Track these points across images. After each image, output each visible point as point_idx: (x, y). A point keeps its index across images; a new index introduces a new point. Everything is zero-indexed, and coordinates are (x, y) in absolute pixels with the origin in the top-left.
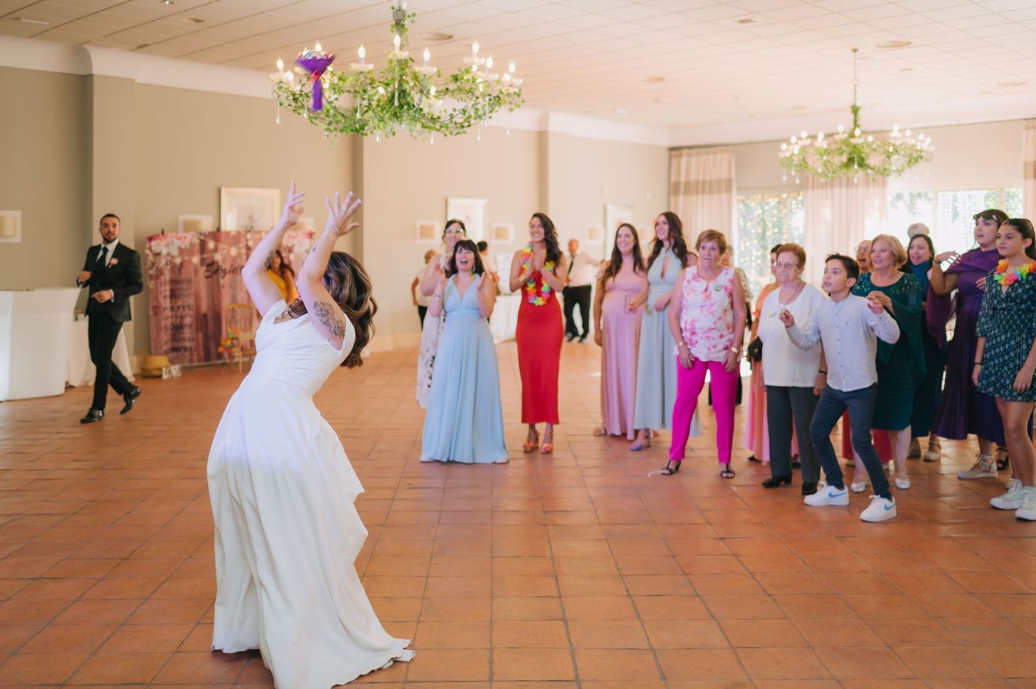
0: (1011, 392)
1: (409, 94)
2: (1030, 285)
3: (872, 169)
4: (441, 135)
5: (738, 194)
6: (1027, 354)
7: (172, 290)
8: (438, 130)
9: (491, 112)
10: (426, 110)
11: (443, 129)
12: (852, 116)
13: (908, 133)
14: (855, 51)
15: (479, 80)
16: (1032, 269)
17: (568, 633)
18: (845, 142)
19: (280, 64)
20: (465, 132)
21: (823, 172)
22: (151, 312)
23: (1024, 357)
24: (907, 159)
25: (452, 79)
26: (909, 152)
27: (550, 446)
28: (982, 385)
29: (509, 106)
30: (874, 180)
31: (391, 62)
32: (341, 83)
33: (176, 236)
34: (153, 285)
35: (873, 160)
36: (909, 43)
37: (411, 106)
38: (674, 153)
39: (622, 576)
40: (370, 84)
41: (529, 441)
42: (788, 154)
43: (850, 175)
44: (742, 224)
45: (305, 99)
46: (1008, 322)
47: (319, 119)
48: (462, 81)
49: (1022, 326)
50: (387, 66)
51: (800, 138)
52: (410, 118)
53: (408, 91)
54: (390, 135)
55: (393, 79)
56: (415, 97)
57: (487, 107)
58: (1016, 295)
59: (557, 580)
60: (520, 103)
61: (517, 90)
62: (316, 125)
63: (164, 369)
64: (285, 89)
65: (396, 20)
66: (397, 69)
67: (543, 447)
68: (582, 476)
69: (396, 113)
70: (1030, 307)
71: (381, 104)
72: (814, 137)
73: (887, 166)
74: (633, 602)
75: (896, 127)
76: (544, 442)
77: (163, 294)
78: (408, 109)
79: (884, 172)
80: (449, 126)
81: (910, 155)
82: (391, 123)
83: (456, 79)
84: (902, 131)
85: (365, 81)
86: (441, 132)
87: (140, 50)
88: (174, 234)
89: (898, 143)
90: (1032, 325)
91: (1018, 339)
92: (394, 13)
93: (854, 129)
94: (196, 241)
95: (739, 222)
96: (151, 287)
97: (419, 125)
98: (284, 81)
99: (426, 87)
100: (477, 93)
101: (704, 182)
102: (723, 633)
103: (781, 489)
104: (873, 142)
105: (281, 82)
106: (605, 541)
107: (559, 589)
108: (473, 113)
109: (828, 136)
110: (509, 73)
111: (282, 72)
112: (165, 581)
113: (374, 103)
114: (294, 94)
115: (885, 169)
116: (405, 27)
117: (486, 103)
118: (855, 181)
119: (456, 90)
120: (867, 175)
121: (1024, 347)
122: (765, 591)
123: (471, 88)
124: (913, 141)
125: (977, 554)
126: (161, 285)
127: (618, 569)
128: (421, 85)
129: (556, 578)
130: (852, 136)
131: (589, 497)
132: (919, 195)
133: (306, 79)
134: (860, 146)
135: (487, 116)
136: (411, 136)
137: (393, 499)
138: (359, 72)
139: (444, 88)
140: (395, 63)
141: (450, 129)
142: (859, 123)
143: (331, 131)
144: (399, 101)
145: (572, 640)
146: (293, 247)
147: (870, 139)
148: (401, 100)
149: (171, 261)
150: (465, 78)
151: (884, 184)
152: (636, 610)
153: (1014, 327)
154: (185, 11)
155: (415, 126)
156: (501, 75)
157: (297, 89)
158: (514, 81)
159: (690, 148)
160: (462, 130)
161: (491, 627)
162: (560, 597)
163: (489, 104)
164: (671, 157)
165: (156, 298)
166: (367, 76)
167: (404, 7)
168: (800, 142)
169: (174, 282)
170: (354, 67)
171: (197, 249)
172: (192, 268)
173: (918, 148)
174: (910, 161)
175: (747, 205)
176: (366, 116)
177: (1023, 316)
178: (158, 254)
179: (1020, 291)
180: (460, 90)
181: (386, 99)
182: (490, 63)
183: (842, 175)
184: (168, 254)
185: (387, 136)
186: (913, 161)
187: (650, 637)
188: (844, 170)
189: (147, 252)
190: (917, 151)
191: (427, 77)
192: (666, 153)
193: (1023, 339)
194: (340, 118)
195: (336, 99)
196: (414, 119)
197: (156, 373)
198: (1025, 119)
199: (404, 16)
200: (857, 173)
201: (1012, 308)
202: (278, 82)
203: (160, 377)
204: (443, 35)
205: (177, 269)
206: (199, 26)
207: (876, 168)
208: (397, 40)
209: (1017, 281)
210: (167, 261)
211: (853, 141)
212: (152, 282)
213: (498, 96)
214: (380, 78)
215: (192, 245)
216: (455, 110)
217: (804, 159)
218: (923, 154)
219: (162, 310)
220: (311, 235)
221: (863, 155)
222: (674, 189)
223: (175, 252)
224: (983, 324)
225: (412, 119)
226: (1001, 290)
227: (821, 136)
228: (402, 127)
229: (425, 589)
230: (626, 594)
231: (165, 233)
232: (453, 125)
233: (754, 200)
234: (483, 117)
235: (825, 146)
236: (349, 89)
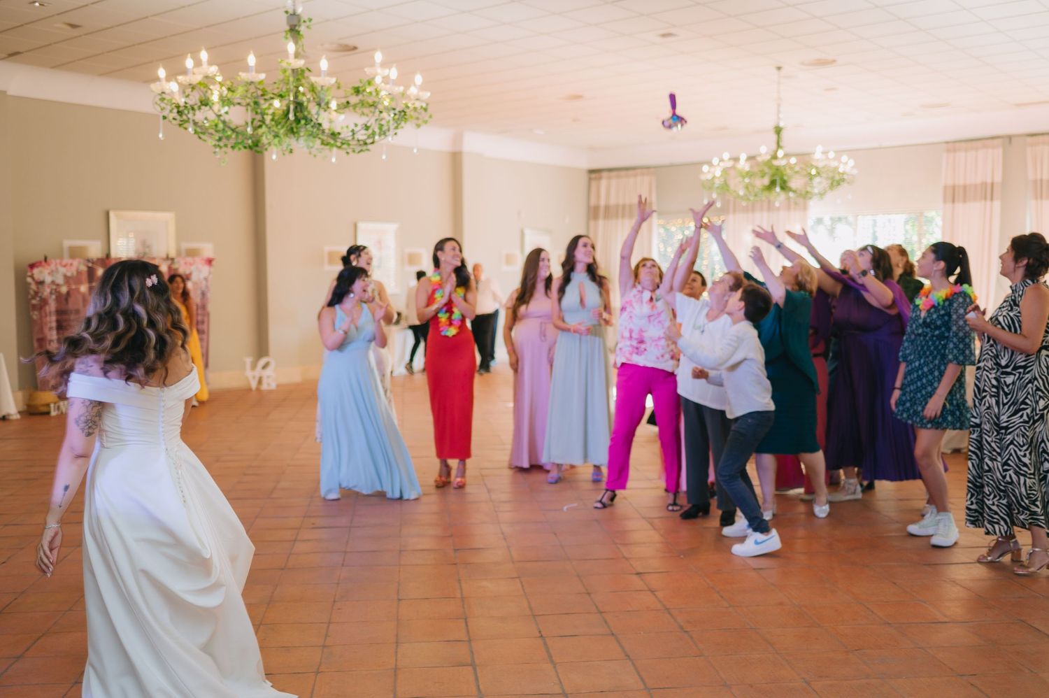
0: (922, 420)
1: (307, 108)
2: (945, 310)
3: (795, 192)
4: (343, 153)
5: (659, 219)
6: (939, 381)
7: (58, 321)
8: (339, 147)
9: (396, 128)
10: (326, 126)
11: (344, 146)
12: (774, 137)
13: (831, 155)
14: (779, 68)
15: (383, 93)
16: (949, 294)
17: (477, 679)
18: (768, 164)
19: (162, 73)
20: (368, 150)
21: (745, 195)
22: (36, 345)
23: (936, 385)
24: (830, 182)
25: (353, 91)
26: (831, 175)
27: (463, 480)
28: (899, 410)
29: (416, 121)
30: (796, 204)
31: (285, 71)
32: (230, 95)
33: (61, 264)
34: (36, 315)
35: (795, 183)
36: (834, 61)
37: (308, 120)
38: (593, 176)
39: (534, 616)
40: (262, 95)
41: (440, 476)
42: (709, 177)
43: (772, 198)
44: (662, 250)
45: (191, 111)
46: (923, 347)
47: (207, 134)
48: (365, 93)
49: (935, 352)
50: (281, 76)
51: (722, 160)
52: (307, 133)
53: (305, 104)
54: (287, 153)
55: (288, 91)
56: (313, 109)
57: (391, 122)
58: (931, 320)
59: (466, 623)
60: (426, 118)
61: (424, 105)
62: (205, 141)
63: (52, 405)
64: (168, 100)
65: (291, 26)
66: (291, 79)
67: (456, 482)
68: (496, 512)
69: (292, 129)
70: (943, 333)
71: (276, 118)
72: (736, 159)
73: (809, 189)
74: (545, 644)
75: (819, 149)
76: (457, 477)
77: (49, 325)
78: (306, 124)
79: (805, 195)
80: (351, 143)
81: (833, 178)
82: (287, 140)
83: (357, 91)
84: (825, 153)
85: (256, 92)
86: (343, 149)
87: (10, 58)
88: (58, 261)
89: (820, 165)
90: (945, 352)
91: (931, 366)
92: (288, 17)
93: (777, 151)
94: (84, 268)
95: (659, 248)
96: (35, 317)
97: (319, 142)
98: (167, 92)
99: (323, 100)
100: (380, 107)
101: (624, 206)
102: (638, 673)
103: (699, 521)
104: (795, 164)
105: (163, 93)
106: (518, 580)
107: (468, 632)
108: (377, 131)
109: (751, 158)
110: (415, 85)
111: (164, 82)
112: (42, 636)
113: (268, 118)
114: (178, 107)
115: (807, 192)
116: (301, 33)
117: (391, 119)
118: (777, 204)
119: (358, 104)
120: (789, 198)
121: (936, 373)
122: (681, 627)
123: (374, 102)
124: (835, 164)
125: (895, 583)
126: (46, 316)
127: (531, 609)
128: (319, 97)
129: (466, 619)
130: (775, 157)
131: (503, 533)
132: (840, 219)
133: (190, 90)
134: (782, 168)
135: (392, 132)
136: (310, 153)
137: (295, 541)
138: (249, 81)
139: (344, 101)
140: (289, 72)
141: (351, 147)
142: (781, 144)
143: (221, 147)
144: (295, 115)
145: (481, 687)
146: (190, 274)
147: (793, 160)
148: (298, 114)
149: (56, 290)
150: (368, 90)
151: (805, 208)
152: (548, 651)
153: (928, 353)
154: (58, 14)
155: (313, 142)
156: (407, 87)
157: (182, 101)
158: (421, 93)
159: (610, 170)
160: (364, 148)
161: (395, 675)
162: (470, 641)
163: (394, 119)
164: (590, 179)
165: (41, 329)
166: (258, 87)
167: (299, 10)
168: (722, 164)
169: (61, 312)
170: (244, 76)
171: (85, 277)
172: (80, 299)
173: (841, 170)
174: (832, 184)
175: (668, 229)
176: (260, 131)
177: (937, 343)
178: (41, 283)
179: (935, 316)
180: (362, 103)
181: (281, 112)
182: (393, 73)
183: (764, 198)
184: (53, 282)
185: (284, 154)
186: (835, 184)
187: (562, 680)
188: (766, 193)
189: (29, 280)
190: (839, 173)
191: (325, 88)
192: (585, 177)
193: (935, 365)
194: (229, 133)
195: (227, 113)
196: (311, 135)
197: (44, 409)
198: (947, 142)
199: (299, 21)
200: (778, 196)
201: (927, 333)
202: (160, 92)
203: (48, 413)
204: (346, 46)
205: (63, 299)
206: (75, 32)
207: (798, 192)
208: (291, 47)
209: (933, 306)
210: (52, 290)
211: (776, 163)
212: (36, 313)
213: (403, 111)
214: (273, 89)
215: (79, 273)
216: (356, 125)
217: (725, 181)
218: (845, 177)
219: (48, 342)
220: (209, 262)
221: (786, 178)
222: (593, 213)
223: (60, 280)
224: (906, 349)
225: (310, 135)
226: (920, 315)
227: (743, 157)
228: (300, 144)
229: (326, 636)
230: (539, 635)
231: (48, 260)
232: (355, 142)
233: (674, 225)
234: (387, 133)
235: (747, 168)
236: (239, 101)
